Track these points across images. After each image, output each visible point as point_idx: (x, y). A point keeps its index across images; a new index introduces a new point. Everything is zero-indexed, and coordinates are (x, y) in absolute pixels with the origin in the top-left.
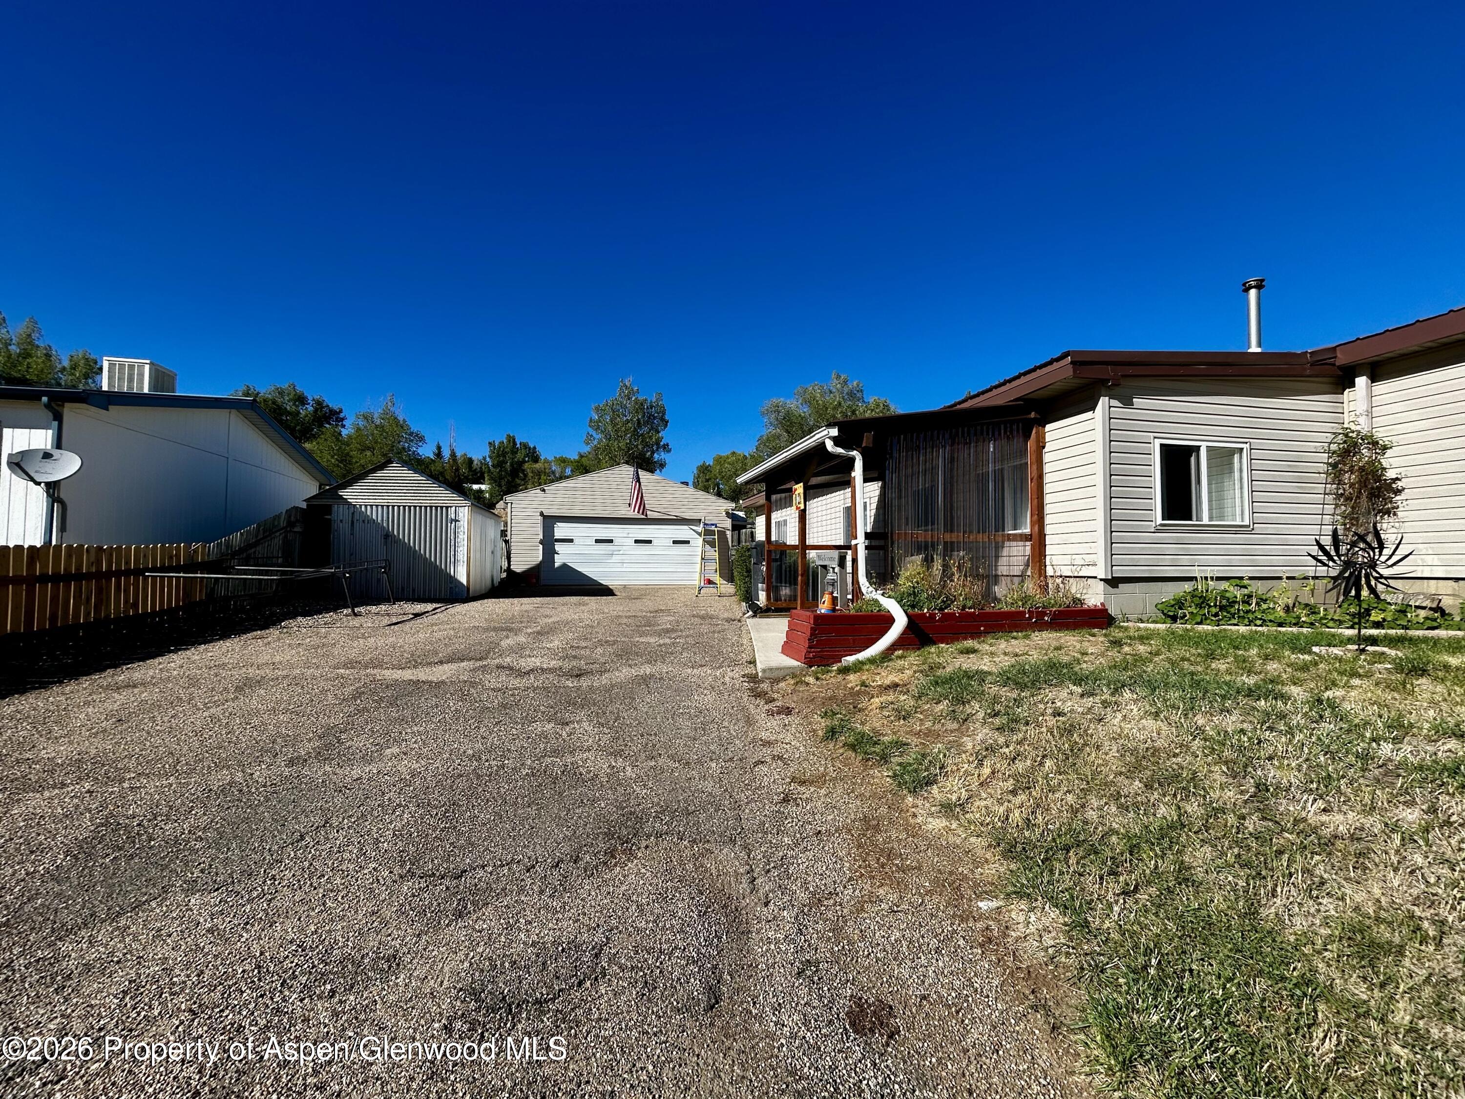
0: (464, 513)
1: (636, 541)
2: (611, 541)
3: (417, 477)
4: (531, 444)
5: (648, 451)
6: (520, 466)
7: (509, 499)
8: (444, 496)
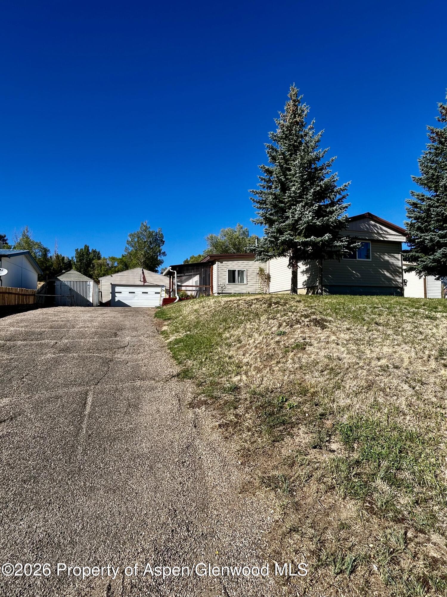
0: (91, 283)
1: (143, 293)
2: (134, 293)
3: (79, 273)
4: (97, 250)
5: (155, 256)
6: (91, 261)
7: (100, 279)
8: (86, 278)
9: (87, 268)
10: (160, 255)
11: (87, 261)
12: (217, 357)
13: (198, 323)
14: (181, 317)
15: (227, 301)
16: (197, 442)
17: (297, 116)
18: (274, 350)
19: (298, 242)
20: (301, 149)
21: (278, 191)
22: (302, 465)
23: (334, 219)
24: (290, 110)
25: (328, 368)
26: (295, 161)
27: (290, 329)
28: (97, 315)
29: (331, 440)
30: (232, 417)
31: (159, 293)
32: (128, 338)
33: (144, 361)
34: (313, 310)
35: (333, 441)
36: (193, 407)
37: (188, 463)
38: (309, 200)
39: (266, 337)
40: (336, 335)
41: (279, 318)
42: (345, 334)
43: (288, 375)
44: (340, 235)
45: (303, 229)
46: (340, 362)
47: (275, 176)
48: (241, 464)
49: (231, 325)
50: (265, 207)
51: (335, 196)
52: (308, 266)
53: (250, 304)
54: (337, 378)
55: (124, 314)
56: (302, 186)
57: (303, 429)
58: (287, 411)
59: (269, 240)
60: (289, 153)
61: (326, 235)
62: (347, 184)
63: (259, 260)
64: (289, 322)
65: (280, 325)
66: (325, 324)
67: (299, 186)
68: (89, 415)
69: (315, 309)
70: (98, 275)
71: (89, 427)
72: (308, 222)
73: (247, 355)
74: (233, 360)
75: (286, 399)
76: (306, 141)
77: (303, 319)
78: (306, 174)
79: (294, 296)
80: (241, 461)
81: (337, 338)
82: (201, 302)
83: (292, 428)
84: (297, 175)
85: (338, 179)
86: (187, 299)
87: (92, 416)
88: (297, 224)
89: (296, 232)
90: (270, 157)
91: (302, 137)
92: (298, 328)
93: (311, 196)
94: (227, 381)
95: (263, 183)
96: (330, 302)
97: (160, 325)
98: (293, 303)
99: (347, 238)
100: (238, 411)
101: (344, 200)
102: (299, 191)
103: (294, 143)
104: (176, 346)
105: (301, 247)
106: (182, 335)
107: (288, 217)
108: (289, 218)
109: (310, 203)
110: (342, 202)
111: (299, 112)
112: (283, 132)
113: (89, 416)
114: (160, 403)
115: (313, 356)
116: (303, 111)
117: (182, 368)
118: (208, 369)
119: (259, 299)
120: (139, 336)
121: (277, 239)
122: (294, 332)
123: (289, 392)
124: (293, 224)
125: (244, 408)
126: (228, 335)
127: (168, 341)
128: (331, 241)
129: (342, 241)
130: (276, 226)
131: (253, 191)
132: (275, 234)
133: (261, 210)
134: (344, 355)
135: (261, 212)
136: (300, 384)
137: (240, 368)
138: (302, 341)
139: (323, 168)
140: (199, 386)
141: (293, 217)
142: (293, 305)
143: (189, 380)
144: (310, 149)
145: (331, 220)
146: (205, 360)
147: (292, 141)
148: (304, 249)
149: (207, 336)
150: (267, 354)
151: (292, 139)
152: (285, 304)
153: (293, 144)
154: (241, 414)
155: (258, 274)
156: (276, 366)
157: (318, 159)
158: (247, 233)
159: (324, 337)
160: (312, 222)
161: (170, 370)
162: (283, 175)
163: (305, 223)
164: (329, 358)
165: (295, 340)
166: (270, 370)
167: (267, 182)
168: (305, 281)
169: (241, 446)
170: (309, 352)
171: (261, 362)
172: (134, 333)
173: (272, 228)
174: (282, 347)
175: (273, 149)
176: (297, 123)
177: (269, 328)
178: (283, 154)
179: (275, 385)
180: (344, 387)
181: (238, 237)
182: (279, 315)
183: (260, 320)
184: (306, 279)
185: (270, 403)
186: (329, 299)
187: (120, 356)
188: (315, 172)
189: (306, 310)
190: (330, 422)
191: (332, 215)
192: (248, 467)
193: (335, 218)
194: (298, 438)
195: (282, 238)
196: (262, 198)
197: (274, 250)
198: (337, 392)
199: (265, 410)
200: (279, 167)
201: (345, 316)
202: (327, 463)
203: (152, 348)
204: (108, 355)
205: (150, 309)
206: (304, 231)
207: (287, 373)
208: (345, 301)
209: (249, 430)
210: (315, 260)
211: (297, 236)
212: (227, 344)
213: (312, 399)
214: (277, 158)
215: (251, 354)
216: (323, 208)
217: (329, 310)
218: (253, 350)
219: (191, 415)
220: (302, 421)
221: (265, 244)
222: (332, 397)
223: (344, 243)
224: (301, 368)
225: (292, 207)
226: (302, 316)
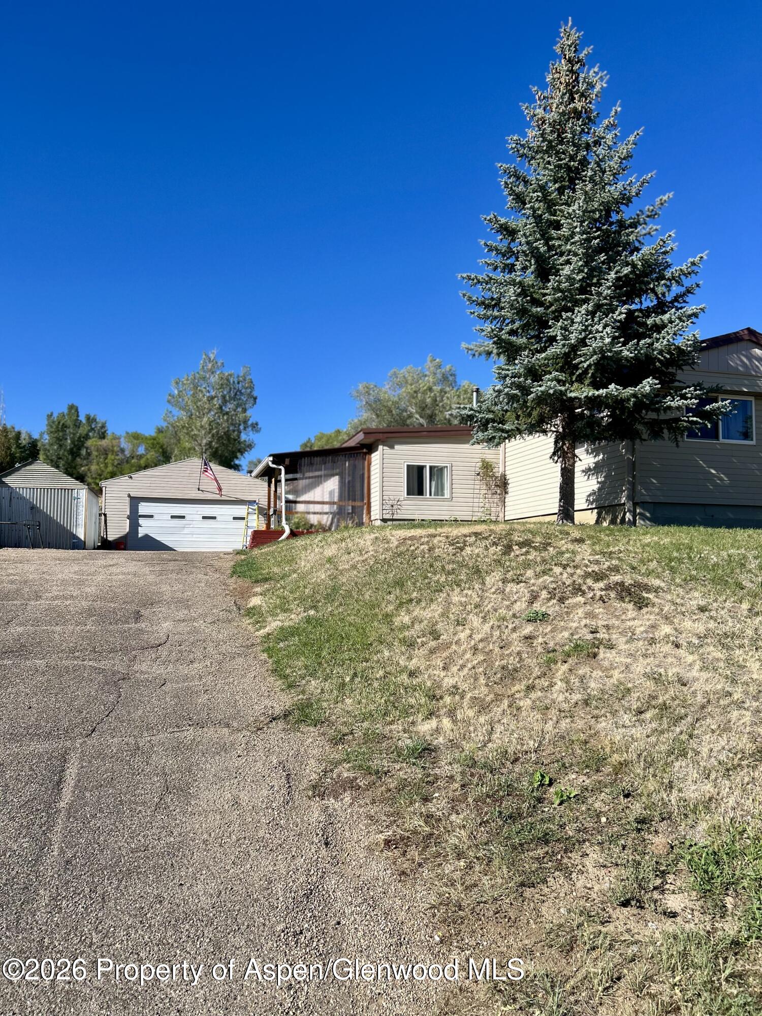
0: (82, 493)
1: (204, 518)
2: (183, 517)
3: (54, 469)
4: (101, 419)
5: (234, 431)
6: (83, 443)
7: (103, 484)
8: (70, 482)
9: (74, 459)
10: (245, 429)
11: (73, 442)
12: (381, 673)
13: (335, 589)
14: (295, 575)
15: (405, 539)
16: (331, 882)
17: (576, 96)
18: (521, 659)
19: (576, 398)
20: (585, 176)
21: (530, 278)
22: (594, 949)
23: (665, 342)
24: (561, 83)
25: (653, 703)
26: (569, 206)
27: (557, 608)
28: (93, 569)
29: (667, 886)
30: (418, 822)
31: (243, 519)
32: (167, 625)
33: (204, 680)
34: (613, 562)
35: (672, 887)
36: (322, 796)
37: (309, 935)
38: (605, 298)
39: (499, 627)
40: (672, 623)
41: (530, 579)
42: (694, 621)
43: (555, 718)
44: (679, 381)
45: (589, 366)
46: (685, 689)
47: (523, 240)
48: (441, 942)
49: (415, 594)
50: (497, 314)
51: (668, 287)
52: (601, 457)
53: (459, 545)
54: (678, 730)
55: (158, 568)
56: (586, 264)
57: (595, 854)
58: (555, 809)
59: (507, 394)
60: (557, 185)
61: (645, 382)
62: (697, 259)
63: (483, 441)
64: (555, 589)
65: (534, 598)
66: (646, 595)
67: (580, 263)
68: (69, 811)
69: (619, 558)
70: (100, 475)
71: (68, 841)
72: (602, 351)
73: (455, 669)
74: (419, 680)
75: (551, 780)
76: (598, 156)
77: (590, 582)
78: (598, 237)
79: (566, 528)
80: (440, 934)
81: (676, 629)
82: (343, 540)
83: (566, 851)
84: (577, 238)
85: (675, 248)
86: (309, 533)
87: (76, 812)
88: (576, 354)
89: (572, 374)
90: (510, 195)
91: (588, 147)
92: (577, 605)
93: (609, 288)
94: (405, 731)
95: (493, 258)
96: (657, 543)
97: (245, 594)
98: (564, 545)
99: (695, 390)
100: (432, 807)
101: (689, 298)
102: (580, 277)
103: (569, 161)
104: (281, 645)
105: (583, 411)
106: (295, 618)
107: (552, 340)
108: (556, 341)
109: (606, 304)
110: (685, 302)
111: (582, 87)
112: (542, 135)
113: (69, 813)
114: (242, 784)
115: (616, 674)
116: (591, 86)
117: (296, 699)
118: (359, 703)
119: (480, 534)
120: (195, 620)
121: (526, 391)
122: (567, 613)
123: (558, 761)
124: (566, 355)
125: (446, 800)
126: (406, 619)
127: (262, 632)
128: (656, 396)
129: (684, 397)
130: (524, 359)
131: (469, 278)
132: (522, 379)
133: (488, 321)
134: (695, 673)
135: (488, 327)
136: (586, 742)
137: (438, 700)
138: (590, 637)
139: (638, 222)
140: (336, 744)
141: (565, 338)
142: (564, 549)
143: (312, 729)
144: (608, 177)
145: (656, 345)
146: (352, 680)
147: (563, 156)
148: (592, 416)
149: (358, 620)
150: (503, 668)
151: (563, 153)
152: (545, 546)
153: (566, 164)
154: (439, 813)
155: (478, 474)
156: (526, 696)
157: (625, 199)
158: (451, 378)
159: (642, 629)
160: (611, 351)
161: (267, 702)
162: (543, 236)
163: (595, 353)
164: (657, 679)
165: (572, 634)
166: (509, 706)
167: (504, 256)
168: (593, 493)
169: (440, 895)
170: (606, 664)
171: (487, 685)
172: (182, 614)
173: (515, 364)
174: (540, 649)
175: (518, 178)
176: (577, 114)
177: (507, 603)
178: (542, 188)
179: (523, 745)
180: (697, 753)
181: (430, 389)
182: (530, 573)
183: (484, 583)
184: (596, 487)
185: (510, 790)
186: (653, 535)
187: (146, 667)
188: (618, 233)
189: (597, 562)
190: (663, 840)
191: (659, 333)
192: (457, 951)
193: (668, 341)
194: (582, 879)
195: (538, 389)
196: (490, 294)
197: (518, 417)
198: (677, 764)
199: (499, 806)
200: (532, 220)
201: (693, 578)
202: (658, 944)
203: (223, 649)
204: (118, 664)
205: (222, 555)
206: (591, 372)
207: (553, 713)
208: (692, 540)
209: (460, 856)
210: (617, 442)
211: (576, 385)
212: (403, 641)
213: (616, 780)
214: (528, 199)
215: (463, 667)
216: (638, 317)
217: (655, 562)
218: (468, 656)
219: (315, 815)
220: (592, 835)
221: (496, 404)
222: (665, 775)
223: (689, 401)
224: (586, 703)
225: (564, 315)
226: (587, 575)
